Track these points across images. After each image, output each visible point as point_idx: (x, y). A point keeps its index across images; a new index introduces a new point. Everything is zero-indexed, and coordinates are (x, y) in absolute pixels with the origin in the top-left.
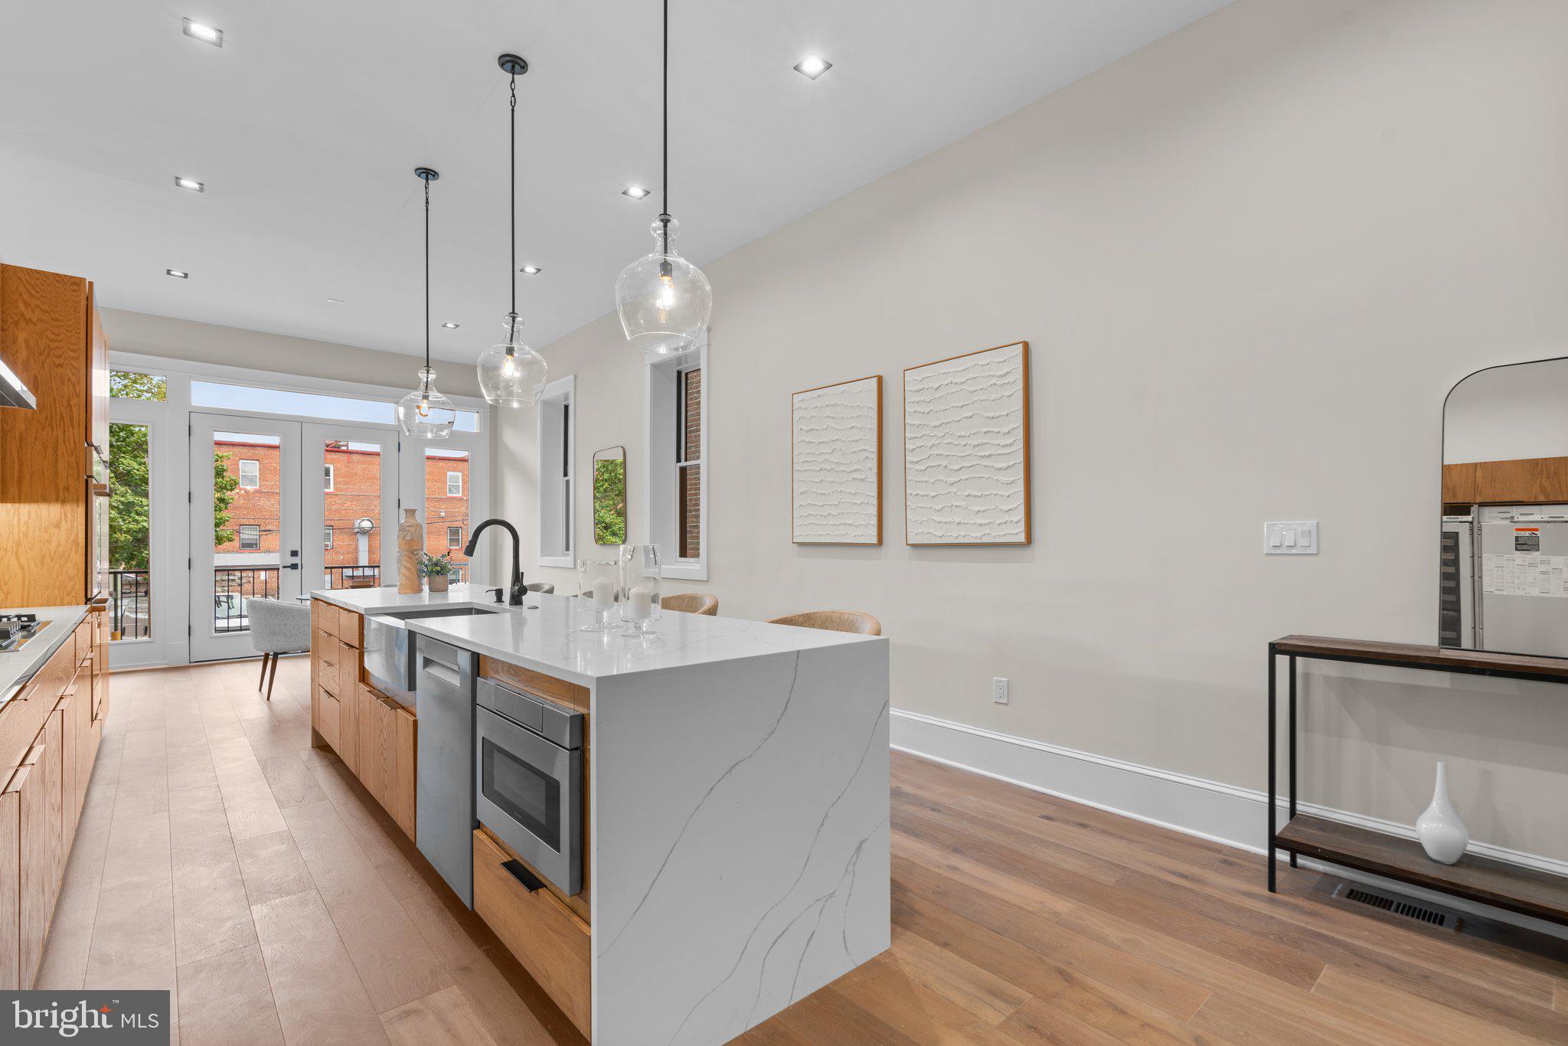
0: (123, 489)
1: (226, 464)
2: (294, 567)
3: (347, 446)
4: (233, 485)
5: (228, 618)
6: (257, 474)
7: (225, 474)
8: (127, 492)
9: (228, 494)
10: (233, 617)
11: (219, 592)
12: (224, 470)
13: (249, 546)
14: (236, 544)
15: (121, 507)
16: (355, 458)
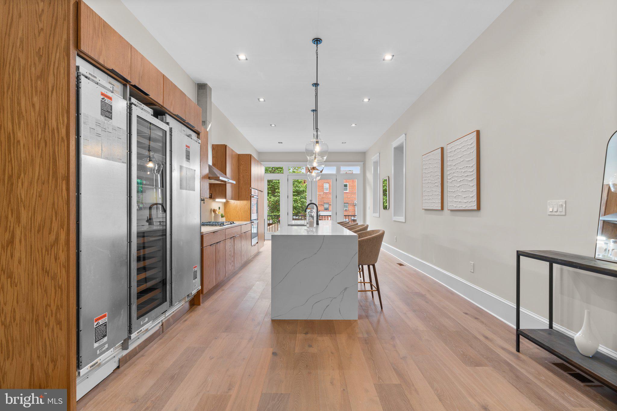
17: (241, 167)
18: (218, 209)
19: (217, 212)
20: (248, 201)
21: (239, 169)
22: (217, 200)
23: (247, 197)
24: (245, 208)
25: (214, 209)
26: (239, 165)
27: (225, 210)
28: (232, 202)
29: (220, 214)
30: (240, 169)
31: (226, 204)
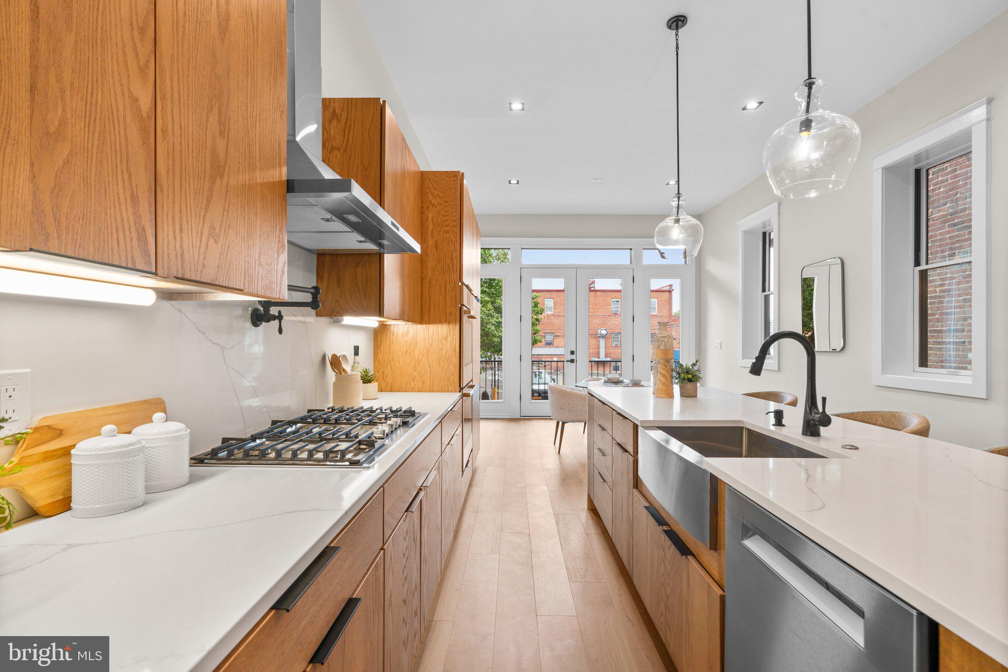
0: (496, 315)
1: (539, 300)
2: (572, 361)
3: (594, 287)
4: (542, 311)
5: (539, 384)
6: (553, 306)
7: (538, 305)
8: (498, 317)
9: (540, 317)
10: (542, 384)
11: (535, 370)
12: (538, 303)
13: (549, 344)
14: (544, 343)
15: (496, 324)
16: (599, 293)
17: (430, 215)
18: (350, 354)
19: (347, 367)
20: (451, 326)
21: (422, 221)
22: (348, 320)
23: (450, 314)
24: (442, 349)
25: (334, 356)
26: (422, 207)
27: (376, 353)
28: (402, 329)
29: (358, 374)
30: (427, 219)
31: (379, 334)
